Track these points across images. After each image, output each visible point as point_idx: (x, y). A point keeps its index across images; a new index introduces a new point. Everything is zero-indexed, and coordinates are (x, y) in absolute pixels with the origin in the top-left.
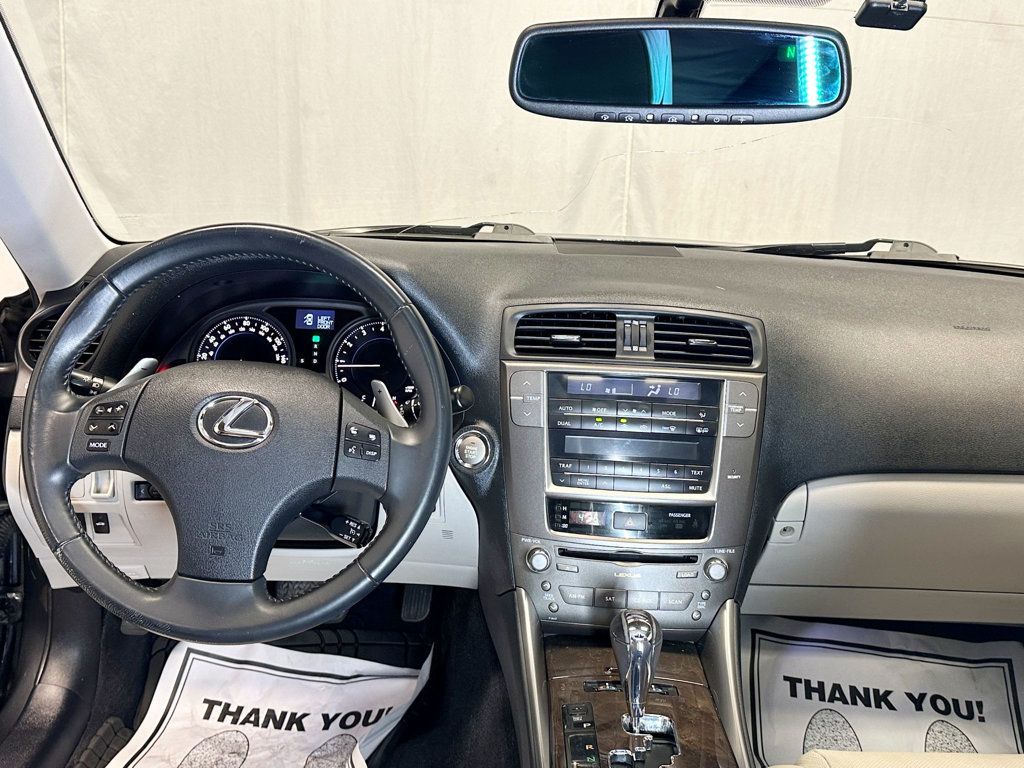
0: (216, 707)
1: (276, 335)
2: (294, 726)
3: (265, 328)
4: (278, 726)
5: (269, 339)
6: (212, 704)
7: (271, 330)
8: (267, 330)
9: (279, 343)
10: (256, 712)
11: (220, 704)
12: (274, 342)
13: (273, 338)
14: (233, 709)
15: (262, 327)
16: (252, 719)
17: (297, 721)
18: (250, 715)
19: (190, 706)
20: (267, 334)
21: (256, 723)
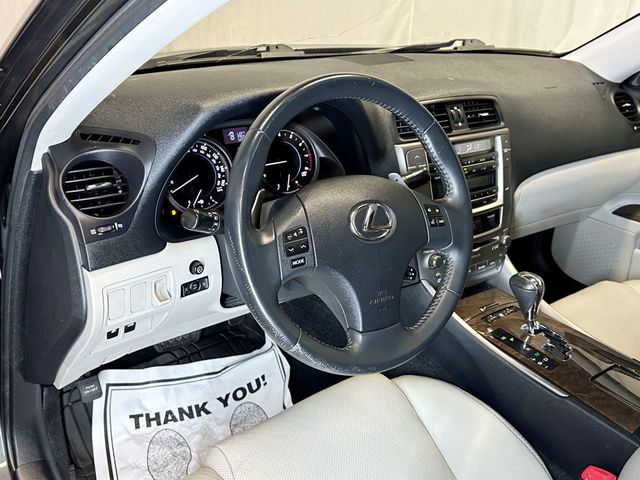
0: (140, 418)
1: (213, 152)
2: (202, 413)
3: (204, 148)
4: (191, 416)
5: (209, 156)
6: (136, 417)
7: (209, 149)
8: (205, 149)
9: (216, 157)
10: (169, 412)
11: (142, 415)
12: (212, 157)
13: (211, 154)
14: (152, 416)
15: (202, 147)
16: (170, 418)
17: (202, 409)
18: (167, 416)
19: (121, 424)
20: (206, 152)
21: (175, 419)
